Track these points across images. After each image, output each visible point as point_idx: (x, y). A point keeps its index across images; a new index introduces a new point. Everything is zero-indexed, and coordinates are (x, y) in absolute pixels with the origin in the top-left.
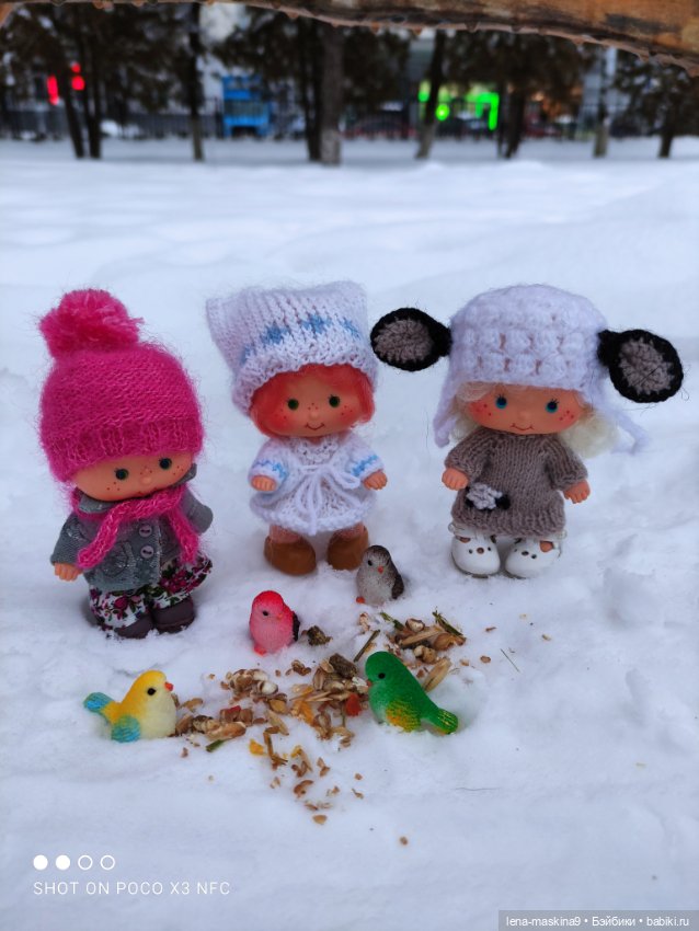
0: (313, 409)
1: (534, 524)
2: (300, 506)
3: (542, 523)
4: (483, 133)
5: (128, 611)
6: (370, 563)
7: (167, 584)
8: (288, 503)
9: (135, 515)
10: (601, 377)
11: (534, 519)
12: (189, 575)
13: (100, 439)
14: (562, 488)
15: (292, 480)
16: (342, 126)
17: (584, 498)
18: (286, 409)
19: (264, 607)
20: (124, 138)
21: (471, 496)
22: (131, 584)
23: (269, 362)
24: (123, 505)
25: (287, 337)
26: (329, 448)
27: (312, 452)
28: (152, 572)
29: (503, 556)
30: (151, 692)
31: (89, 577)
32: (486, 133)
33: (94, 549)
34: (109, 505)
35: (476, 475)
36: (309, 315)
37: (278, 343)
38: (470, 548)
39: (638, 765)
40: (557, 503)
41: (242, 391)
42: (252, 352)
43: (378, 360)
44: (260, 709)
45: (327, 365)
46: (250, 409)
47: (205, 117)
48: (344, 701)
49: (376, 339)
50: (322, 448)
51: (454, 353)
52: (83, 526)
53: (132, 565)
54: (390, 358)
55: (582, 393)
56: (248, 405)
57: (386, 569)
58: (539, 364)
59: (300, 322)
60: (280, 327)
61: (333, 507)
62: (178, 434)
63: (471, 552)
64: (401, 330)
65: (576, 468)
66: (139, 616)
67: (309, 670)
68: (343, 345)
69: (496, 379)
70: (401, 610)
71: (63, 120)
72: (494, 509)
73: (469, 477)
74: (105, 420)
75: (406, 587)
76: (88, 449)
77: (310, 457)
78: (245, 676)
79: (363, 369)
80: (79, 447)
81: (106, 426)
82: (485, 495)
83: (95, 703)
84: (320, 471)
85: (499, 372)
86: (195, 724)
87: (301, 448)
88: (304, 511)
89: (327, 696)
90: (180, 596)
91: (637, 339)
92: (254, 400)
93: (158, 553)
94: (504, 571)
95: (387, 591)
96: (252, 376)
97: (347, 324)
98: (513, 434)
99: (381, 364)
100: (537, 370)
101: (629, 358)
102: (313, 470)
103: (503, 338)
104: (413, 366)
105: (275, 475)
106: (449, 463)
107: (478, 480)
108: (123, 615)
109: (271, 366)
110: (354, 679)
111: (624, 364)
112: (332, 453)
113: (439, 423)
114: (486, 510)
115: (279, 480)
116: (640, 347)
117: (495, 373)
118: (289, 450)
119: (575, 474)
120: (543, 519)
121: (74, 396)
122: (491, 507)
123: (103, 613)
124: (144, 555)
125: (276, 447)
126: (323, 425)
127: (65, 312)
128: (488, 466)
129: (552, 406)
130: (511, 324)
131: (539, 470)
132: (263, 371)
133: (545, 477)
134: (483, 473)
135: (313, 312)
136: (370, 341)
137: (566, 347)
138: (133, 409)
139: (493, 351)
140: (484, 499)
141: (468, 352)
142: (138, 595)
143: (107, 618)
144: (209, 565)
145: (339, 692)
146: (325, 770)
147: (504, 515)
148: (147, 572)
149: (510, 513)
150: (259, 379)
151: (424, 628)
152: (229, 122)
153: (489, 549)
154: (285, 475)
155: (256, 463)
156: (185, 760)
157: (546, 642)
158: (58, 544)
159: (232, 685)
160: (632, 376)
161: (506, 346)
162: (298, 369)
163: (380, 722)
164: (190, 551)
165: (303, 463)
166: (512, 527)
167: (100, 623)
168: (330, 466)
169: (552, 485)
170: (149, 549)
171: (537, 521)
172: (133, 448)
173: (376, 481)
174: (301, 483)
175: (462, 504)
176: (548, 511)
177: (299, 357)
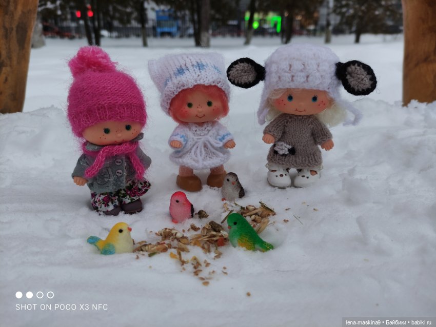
0: (199, 108)
1: (307, 161)
2: (194, 156)
3: (311, 161)
4: (274, 34)
5: (110, 203)
6: (228, 180)
7: (129, 192)
8: (187, 155)
9: (113, 153)
10: (338, 85)
11: (307, 159)
12: (140, 190)
13: (96, 111)
14: (320, 143)
15: (190, 143)
16: (210, 32)
17: (331, 148)
18: (187, 108)
19: (176, 198)
20: (111, 37)
21: (276, 149)
22: (111, 189)
23: (178, 84)
24: (107, 147)
25: (187, 72)
26: (207, 128)
27: (199, 130)
28: (121, 183)
29: (293, 178)
30: (121, 231)
31: (91, 186)
32: (276, 34)
33: (93, 168)
34: (101, 147)
35: (279, 137)
36: (197, 62)
37: (182, 75)
38: (277, 174)
39: (365, 260)
40: (318, 152)
41: (165, 99)
42: (170, 80)
43: (230, 83)
44: (175, 243)
45: (206, 85)
46: (170, 109)
47: (148, 28)
48: (217, 241)
49: (229, 73)
50: (203, 128)
51: (267, 78)
52: (88, 159)
53: (112, 179)
54: (236, 82)
55: (329, 92)
56: (168, 107)
57: (236, 183)
58: (308, 77)
59: (193, 65)
60: (183, 68)
61: (210, 158)
62: (135, 112)
63: (277, 176)
64: (241, 68)
65: (327, 133)
66: (115, 206)
67: (199, 228)
68: (214, 76)
69: (287, 86)
70: (243, 202)
71: (83, 30)
72: (288, 154)
73: (275, 138)
74: (99, 102)
75: (245, 194)
76: (91, 117)
77: (198, 132)
78: (167, 230)
79: (223, 88)
80: (86, 116)
81: (99, 104)
82: (283, 147)
83: (93, 240)
84: (203, 139)
85: (289, 82)
86: (142, 248)
87: (194, 128)
88: (196, 158)
89: (208, 238)
90: (136, 198)
91: (354, 65)
92: (171, 104)
93: (125, 174)
94: (293, 185)
95: (237, 193)
96: (170, 91)
97: (215, 68)
98: (296, 116)
99: (232, 85)
100: (307, 79)
101: (350, 74)
102: (200, 139)
103: (290, 66)
104: (247, 85)
105: (182, 140)
106: (265, 132)
107: (279, 140)
108: (107, 205)
109: (179, 86)
110: (221, 231)
111: (348, 77)
112: (209, 131)
113: (260, 112)
114: (284, 155)
115: (184, 143)
116: (356, 68)
117: (287, 84)
118: (188, 129)
119: (326, 136)
120: (312, 159)
121: (84, 90)
122: (286, 153)
123: (97, 204)
124: (118, 174)
125: (182, 128)
126: (204, 115)
127: (80, 54)
128: (284, 133)
129: (315, 99)
130: (294, 58)
131: (309, 135)
132: (175, 88)
133: (312, 138)
134: (282, 136)
135: (199, 61)
136: (226, 74)
137: (320, 68)
138: (112, 97)
139: (285, 72)
140: (283, 149)
141: (274, 75)
142: (114, 196)
143: (99, 207)
144: (150, 185)
145: (214, 236)
146: (208, 265)
147: (293, 157)
148: (119, 183)
149: (296, 157)
150: (174, 93)
151: (255, 209)
152: (159, 30)
153: (286, 175)
154: (186, 141)
155: (173, 135)
156: (138, 260)
157: (315, 211)
158: (76, 168)
159: (161, 235)
160: (353, 82)
161: (292, 69)
162: (192, 87)
163: (235, 247)
164: (140, 173)
165: (195, 136)
166: (296, 164)
167: (96, 209)
168: (208, 137)
169: (316, 143)
170: (120, 171)
171: (309, 160)
172: (112, 117)
173: (230, 144)
174: (194, 145)
175: (272, 153)
176: (313, 155)
177: (193, 81)
